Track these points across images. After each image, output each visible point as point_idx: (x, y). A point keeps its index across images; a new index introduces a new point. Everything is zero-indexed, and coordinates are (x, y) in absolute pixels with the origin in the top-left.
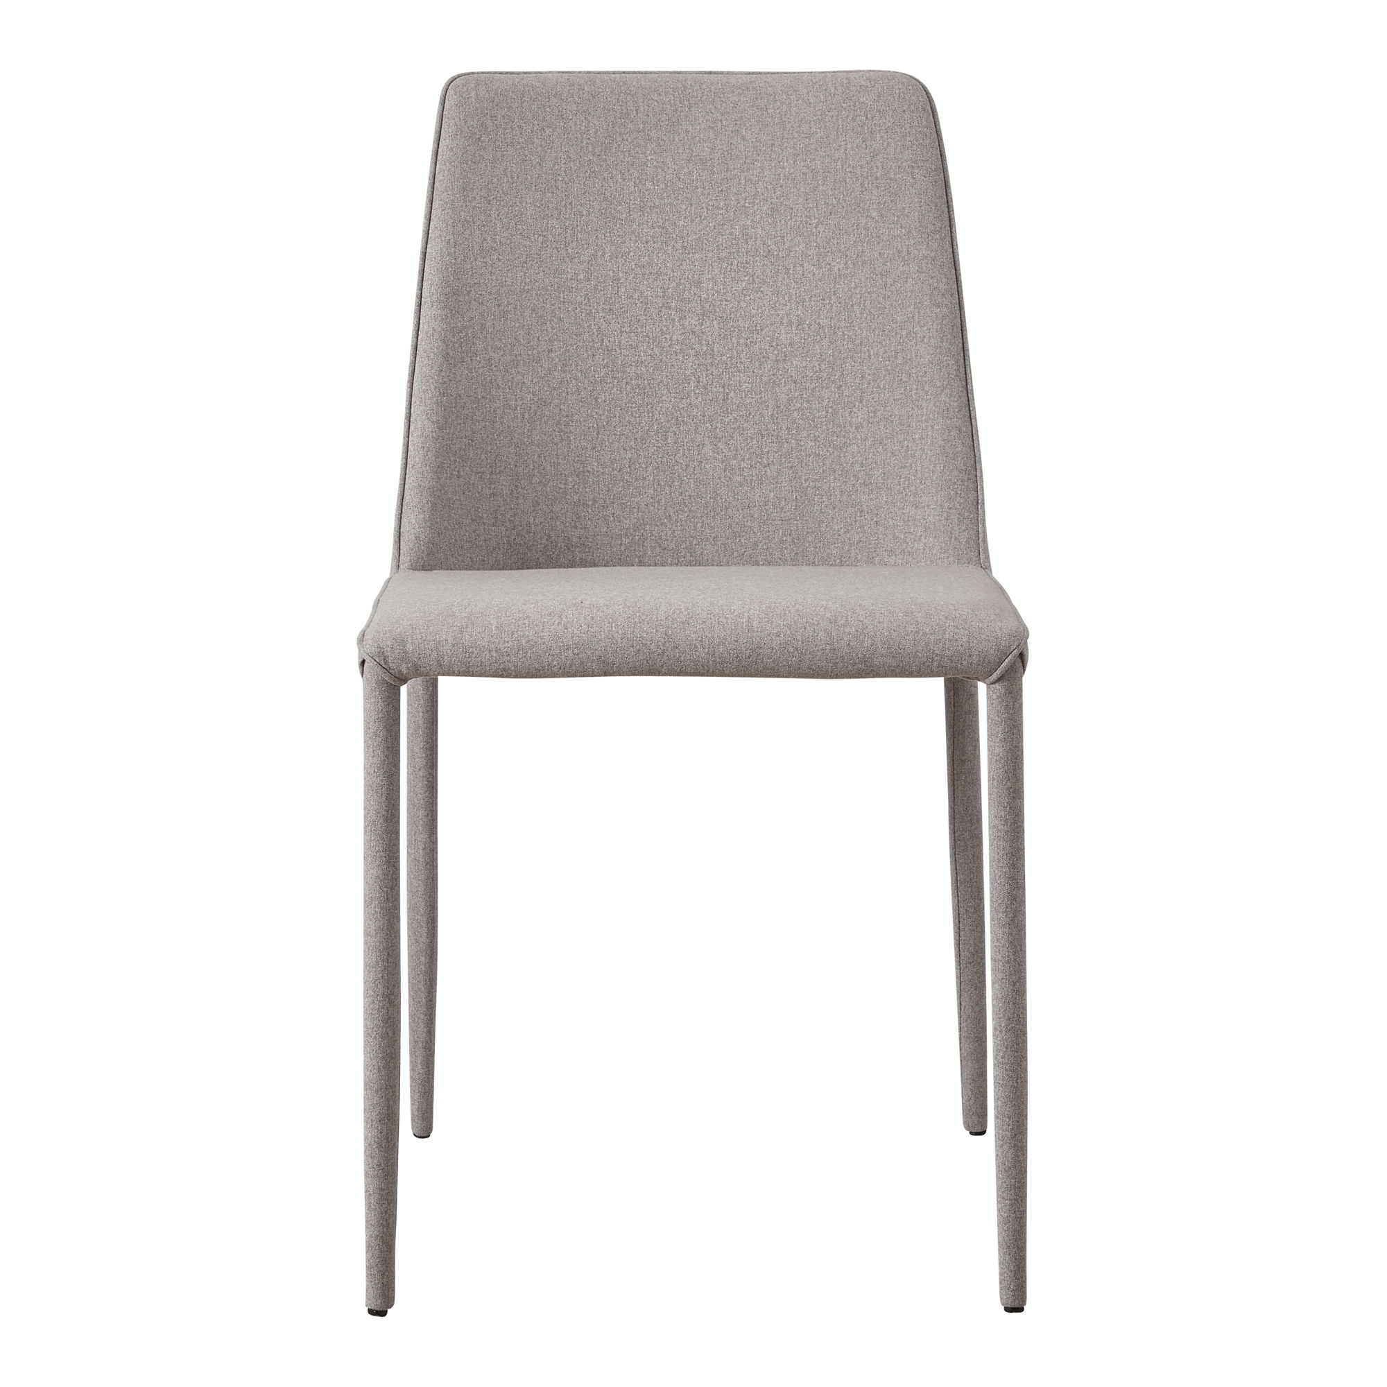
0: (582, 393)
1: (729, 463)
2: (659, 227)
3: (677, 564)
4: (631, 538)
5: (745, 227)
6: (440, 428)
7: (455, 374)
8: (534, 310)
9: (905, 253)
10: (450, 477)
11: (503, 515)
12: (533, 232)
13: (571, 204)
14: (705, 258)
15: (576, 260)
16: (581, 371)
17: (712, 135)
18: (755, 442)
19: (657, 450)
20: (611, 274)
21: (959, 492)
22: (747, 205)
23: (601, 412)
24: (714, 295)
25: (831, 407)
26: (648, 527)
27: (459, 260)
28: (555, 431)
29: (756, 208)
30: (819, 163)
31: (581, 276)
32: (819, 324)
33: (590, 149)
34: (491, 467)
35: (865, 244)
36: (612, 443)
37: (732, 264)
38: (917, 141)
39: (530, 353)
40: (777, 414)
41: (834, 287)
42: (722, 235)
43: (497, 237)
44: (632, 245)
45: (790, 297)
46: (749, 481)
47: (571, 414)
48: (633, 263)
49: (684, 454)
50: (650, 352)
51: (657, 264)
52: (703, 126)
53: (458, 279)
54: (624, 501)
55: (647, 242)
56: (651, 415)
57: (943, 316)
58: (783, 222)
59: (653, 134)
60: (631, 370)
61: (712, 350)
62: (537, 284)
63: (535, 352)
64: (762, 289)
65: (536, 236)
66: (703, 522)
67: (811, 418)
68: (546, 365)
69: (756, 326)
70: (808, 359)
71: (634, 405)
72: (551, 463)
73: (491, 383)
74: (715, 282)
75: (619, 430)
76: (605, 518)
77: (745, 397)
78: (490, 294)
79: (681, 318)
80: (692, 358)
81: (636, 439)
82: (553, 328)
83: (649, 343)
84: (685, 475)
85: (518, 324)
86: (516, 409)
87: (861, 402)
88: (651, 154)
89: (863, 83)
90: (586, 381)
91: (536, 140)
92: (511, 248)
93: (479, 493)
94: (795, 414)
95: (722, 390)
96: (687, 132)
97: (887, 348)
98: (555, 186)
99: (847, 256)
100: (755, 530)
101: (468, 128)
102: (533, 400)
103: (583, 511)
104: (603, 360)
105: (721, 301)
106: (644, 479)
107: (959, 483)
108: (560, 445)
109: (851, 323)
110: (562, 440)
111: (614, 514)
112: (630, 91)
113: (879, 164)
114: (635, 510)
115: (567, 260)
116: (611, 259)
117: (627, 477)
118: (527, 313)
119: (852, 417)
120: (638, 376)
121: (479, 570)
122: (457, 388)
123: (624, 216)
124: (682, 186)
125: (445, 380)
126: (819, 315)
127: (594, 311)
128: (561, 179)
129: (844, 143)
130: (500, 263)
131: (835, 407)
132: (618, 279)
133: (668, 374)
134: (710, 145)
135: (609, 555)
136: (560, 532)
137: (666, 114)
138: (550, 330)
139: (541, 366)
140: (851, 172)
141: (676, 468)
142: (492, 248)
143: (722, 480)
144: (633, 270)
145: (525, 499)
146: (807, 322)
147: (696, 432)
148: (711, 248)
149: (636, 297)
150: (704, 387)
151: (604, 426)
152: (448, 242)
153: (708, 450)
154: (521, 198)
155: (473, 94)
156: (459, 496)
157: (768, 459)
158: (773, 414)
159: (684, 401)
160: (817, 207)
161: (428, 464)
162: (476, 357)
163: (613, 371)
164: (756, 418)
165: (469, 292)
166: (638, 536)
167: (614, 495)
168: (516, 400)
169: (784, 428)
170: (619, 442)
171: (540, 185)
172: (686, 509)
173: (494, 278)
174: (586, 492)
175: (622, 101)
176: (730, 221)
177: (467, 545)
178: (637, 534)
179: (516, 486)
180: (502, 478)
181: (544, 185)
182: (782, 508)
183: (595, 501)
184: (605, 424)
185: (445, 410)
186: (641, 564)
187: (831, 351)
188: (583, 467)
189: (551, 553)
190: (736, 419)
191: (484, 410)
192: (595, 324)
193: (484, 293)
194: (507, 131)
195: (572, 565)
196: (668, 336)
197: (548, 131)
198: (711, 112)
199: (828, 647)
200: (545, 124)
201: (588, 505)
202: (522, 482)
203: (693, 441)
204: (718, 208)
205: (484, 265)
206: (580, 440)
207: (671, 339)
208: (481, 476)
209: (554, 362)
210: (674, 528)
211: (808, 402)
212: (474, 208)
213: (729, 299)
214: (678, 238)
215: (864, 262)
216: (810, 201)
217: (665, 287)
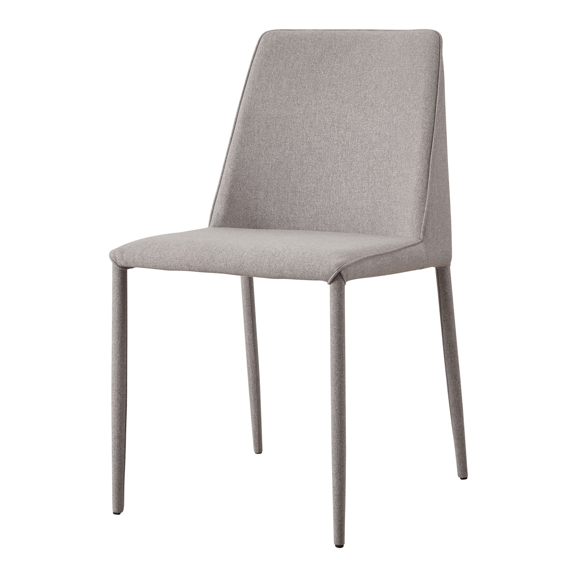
0: (297, 160)
1: (351, 191)
2: (334, 93)
3: (331, 231)
4: (313, 219)
5: (365, 94)
6: (234, 171)
7: (244, 150)
8: (281, 126)
9: (417, 106)
10: (236, 191)
11: (260, 207)
12: (284, 94)
13: (302, 83)
14: (349, 106)
15: (300, 106)
16: (298, 151)
17: (361, 56)
18: (360, 182)
19: (325, 184)
20: (314, 111)
21: (417, 206)
22: (368, 85)
23: (304, 167)
24: (351, 121)
25: (386, 169)
26: (320, 215)
27: (252, 105)
28: (285, 174)
29: (371, 86)
30: (395, 68)
31: (302, 112)
32: (386, 135)
33: (313, 61)
34: (256, 188)
35: (405, 102)
36: (308, 180)
37: (359, 109)
38: (429, 59)
39: (277, 142)
40: (369, 171)
41: (392, 119)
42: (357, 97)
43: (270, 96)
44: (323, 100)
45: (377, 123)
46: (358, 198)
47: (292, 168)
48: (323, 108)
49: (335, 186)
50: (325, 144)
51: (331, 108)
52: (359, 52)
53: (251, 112)
54: (311, 204)
55: (329, 99)
56: (323, 169)
57: (425, 133)
58: (379, 92)
59: (339, 55)
60: (317, 151)
61: (348, 144)
62: (283, 115)
63: (279, 142)
64: (368, 119)
65: (286, 96)
66: (341, 214)
67: (380, 173)
68: (283, 148)
69: (364, 135)
70: (381, 149)
71: (317, 165)
72: (282, 187)
73: (259, 154)
74: (352, 116)
75: (311, 175)
76: (303, 210)
77: (358, 164)
78: (263, 118)
79: (338, 131)
80: (341, 147)
81: (317, 179)
82: (288, 133)
83: (325, 140)
84: (335, 194)
85: (273, 131)
86: (269, 165)
87: (396, 167)
88: (336, 63)
89: (417, 35)
90: (299, 155)
91: (292, 57)
92: (275, 100)
93: (249, 198)
94: (375, 171)
95: (350, 160)
96: (352, 54)
97: (406, 146)
98: (297, 76)
99: (398, 107)
100: (359, 218)
101: (265, 52)
102: (277, 161)
103: (295, 207)
104: (307, 146)
105: (353, 124)
106: (319, 195)
107: (418, 203)
108: (286, 180)
109: (396, 134)
110: (287, 178)
111: (307, 209)
112: (335, 37)
113: (415, 69)
114: (315, 208)
115: (297, 106)
116: (314, 105)
117: (313, 194)
118: (278, 126)
119: (393, 174)
120: (320, 154)
121: (247, 228)
122: (244, 155)
123: (322, 88)
124: (346, 77)
125: (239, 152)
126: (386, 131)
127: (305, 127)
128: (299, 73)
129: (405, 60)
130: (269, 106)
131: (388, 169)
132: (316, 114)
133: (331, 153)
134: (359, 60)
135: (304, 225)
136: (285, 215)
137: (346, 47)
138: (286, 133)
139: (281, 148)
140: (405, 72)
141: (332, 191)
142: (267, 100)
143: (348, 197)
144: (322, 110)
145: (270, 201)
146: (382, 134)
147: (340, 177)
148: (352, 102)
149: (322, 121)
150: (344, 159)
151: (305, 173)
152: (249, 98)
153: (344, 184)
154: (282, 80)
155: (270, 38)
156: (240, 198)
157: (364, 189)
158: (367, 171)
159: (336, 164)
160: (391, 86)
161: (227, 185)
162: (254, 143)
163: (310, 151)
164: (361, 172)
165: (254, 118)
166: (316, 218)
167: (307, 201)
168: (269, 161)
169: (370, 177)
170: (310, 180)
171: (291, 75)
172: (334, 208)
173: (266, 112)
174: (296, 200)
175: (331, 42)
176: (361, 91)
177: (241, 218)
178: (316, 217)
179: (267, 196)
180: (261, 192)
181: (292, 75)
182: (368, 210)
183: (300, 204)
184: (305, 172)
185: (237, 164)
186: (317, 230)
187: (388, 146)
188: (296, 189)
189: (281, 223)
190: (354, 172)
191: (255, 165)
192: (305, 132)
193: (261, 118)
194: (281, 53)
195: (289, 228)
196: (332, 138)
197: (298, 53)
198: (363, 47)
199: (268, 265)
200: (297, 51)
201: (297, 205)
202: (269, 194)
203: (338, 181)
204: (357, 86)
205: (262, 107)
206: (295, 178)
207: (333, 139)
208: (251, 191)
209: (287, 147)
210: (330, 216)
211: (379, 167)
212: (262, 84)
213: (356, 123)
214: (341, 98)
215: (403, 110)
216: (389, 84)
217: (334, 118)
